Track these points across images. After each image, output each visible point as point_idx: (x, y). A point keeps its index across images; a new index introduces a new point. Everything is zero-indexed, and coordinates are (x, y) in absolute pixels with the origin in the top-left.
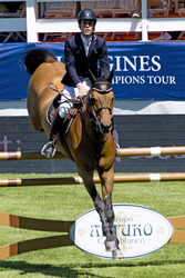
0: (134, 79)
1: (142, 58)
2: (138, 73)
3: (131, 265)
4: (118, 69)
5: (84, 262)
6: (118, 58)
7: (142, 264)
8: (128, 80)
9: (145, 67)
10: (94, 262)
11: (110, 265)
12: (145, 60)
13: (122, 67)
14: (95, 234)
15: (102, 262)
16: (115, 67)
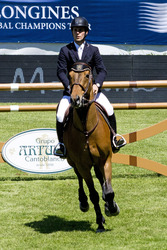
0: (56, 26)
1: (63, 8)
2: (60, 21)
3: (52, 179)
4: (44, 17)
5: (13, 176)
6: (44, 8)
7: (62, 178)
8: (52, 26)
9: (66, 15)
10: (22, 176)
11: (35, 179)
12: (66, 10)
13: (47, 15)
14: (23, 152)
15: (29, 176)
16: (41, 15)
